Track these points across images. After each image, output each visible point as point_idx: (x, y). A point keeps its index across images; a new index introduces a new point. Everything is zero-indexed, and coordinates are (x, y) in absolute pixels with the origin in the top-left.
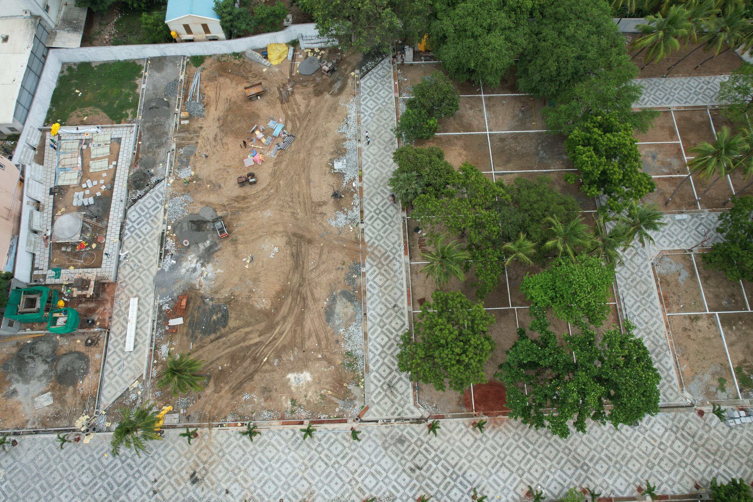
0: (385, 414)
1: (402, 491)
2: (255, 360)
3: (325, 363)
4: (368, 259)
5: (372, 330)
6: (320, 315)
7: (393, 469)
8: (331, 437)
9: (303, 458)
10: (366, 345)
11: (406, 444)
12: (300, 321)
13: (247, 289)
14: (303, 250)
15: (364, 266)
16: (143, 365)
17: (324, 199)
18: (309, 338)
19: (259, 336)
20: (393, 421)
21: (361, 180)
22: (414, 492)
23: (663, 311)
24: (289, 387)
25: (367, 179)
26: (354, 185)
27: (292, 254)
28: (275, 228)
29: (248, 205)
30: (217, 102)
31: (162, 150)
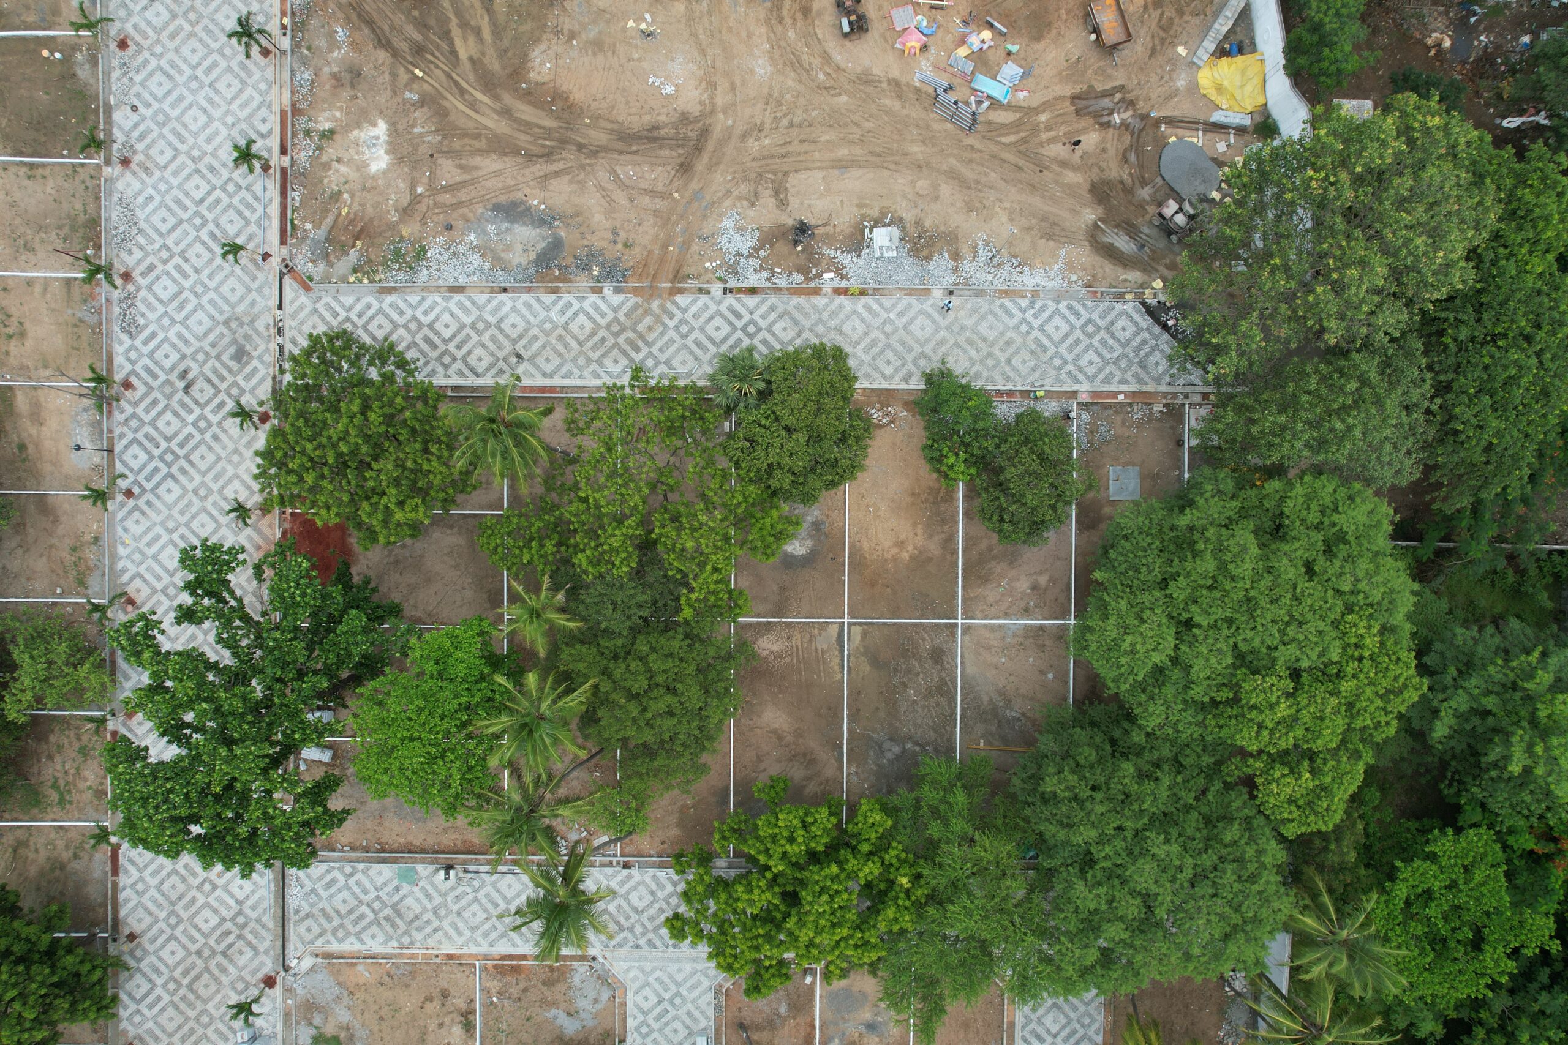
0: (294, 324)
1: (146, 350)
2: (419, 50)
3: (405, 202)
4: (632, 300)
5: (468, 304)
6: (508, 190)
7: (187, 335)
8: (254, 211)
9: (214, 155)
10: (438, 289)
11: (235, 366)
12: (500, 146)
13: (576, 27)
14: (665, 152)
15: (617, 291)
17: (794, 202)
18: (461, 167)
19: (471, 59)
20: (280, 340)
21: (838, 291)
22: (144, 374)
23: (486, 957)
24: (358, 125)
25: (841, 306)
26: (826, 276)
27: (656, 128)
28: (723, 85)
29: (788, 21)
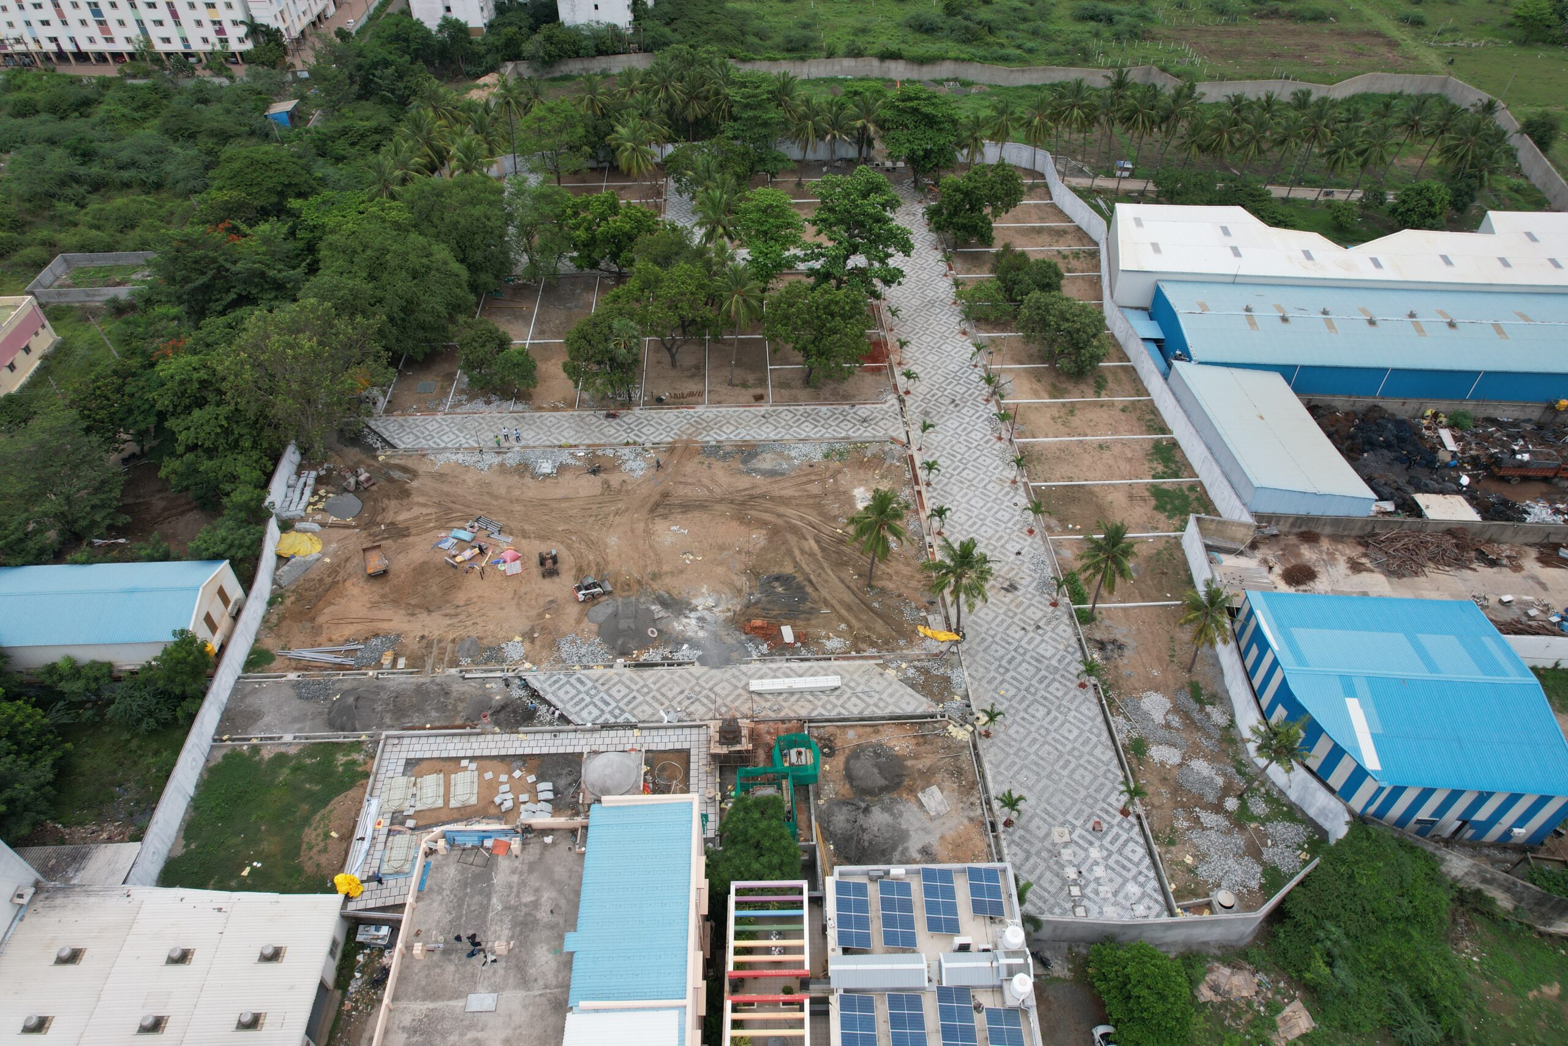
0: (897, 426)
1: (980, 413)
3: (839, 477)
4: (699, 438)
5: (795, 435)
6: (775, 482)
7: (959, 419)
10: (814, 441)
11: (929, 410)
12: (785, 501)
13: (736, 556)
14: (678, 502)
15: (707, 442)
16: (861, 666)
18: (807, 491)
19: (806, 540)
20: (905, 420)
21: (576, 447)
22: (979, 404)
25: (575, 441)
26: (582, 454)
27: (684, 512)
28: (639, 532)
29: (593, 564)
30: (372, 621)
31: (457, 688)
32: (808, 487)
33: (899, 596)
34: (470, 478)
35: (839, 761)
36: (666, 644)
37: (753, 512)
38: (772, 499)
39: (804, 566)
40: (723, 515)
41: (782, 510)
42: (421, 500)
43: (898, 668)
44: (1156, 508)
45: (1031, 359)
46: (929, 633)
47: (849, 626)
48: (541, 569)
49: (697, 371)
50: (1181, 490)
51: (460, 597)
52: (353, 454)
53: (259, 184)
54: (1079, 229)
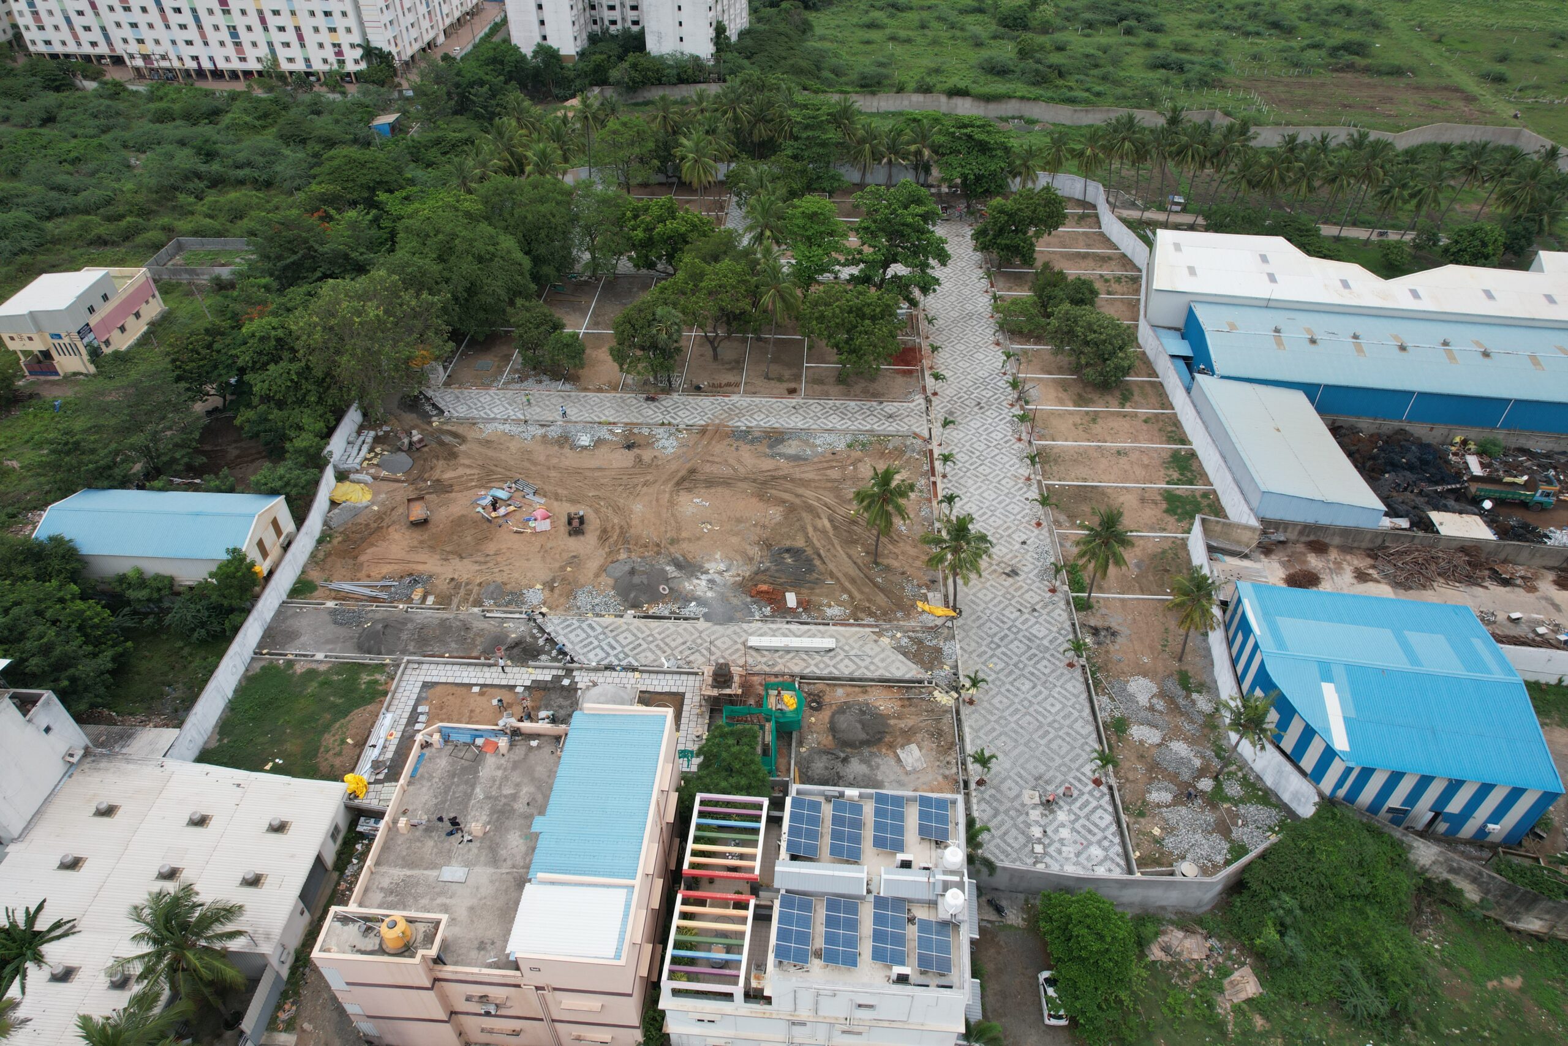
0: (921, 423)
4: (729, 424)
5: (822, 425)
6: (798, 466)
10: (840, 432)
12: (805, 483)
13: (752, 529)
14: (703, 478)
15: (738, 427)
16: (857, 632)
17: (631, 457)
18: (827, 476)
19: (820, 518)
21: (614, 424)
25: (614, 419)
26: (619, 431)
27: (708, 487)
28: (664, 502)
29: (617, 527)
30: (409, 562)
31: (478, 625)
32: (829, 472)
33: (903, 573)
34: (513, 446)
35: (825, 715)
36: (676, 600)
37: (773, 492)
38: (793, 480)
39: (815, 542)
40: (744, 491)
41: (800, 491)
42: (467, 462)
43: (893, 637)
44: (1167, 511)
45: (1060, 370)
46: (927, 608)
47: (851, 597)
48: (568, 528)
49: (737, 365)
50: (1194, 496)
51: (491, 548)
52: (410, 418)
53: (353, 180)
54: (1124, 256)
